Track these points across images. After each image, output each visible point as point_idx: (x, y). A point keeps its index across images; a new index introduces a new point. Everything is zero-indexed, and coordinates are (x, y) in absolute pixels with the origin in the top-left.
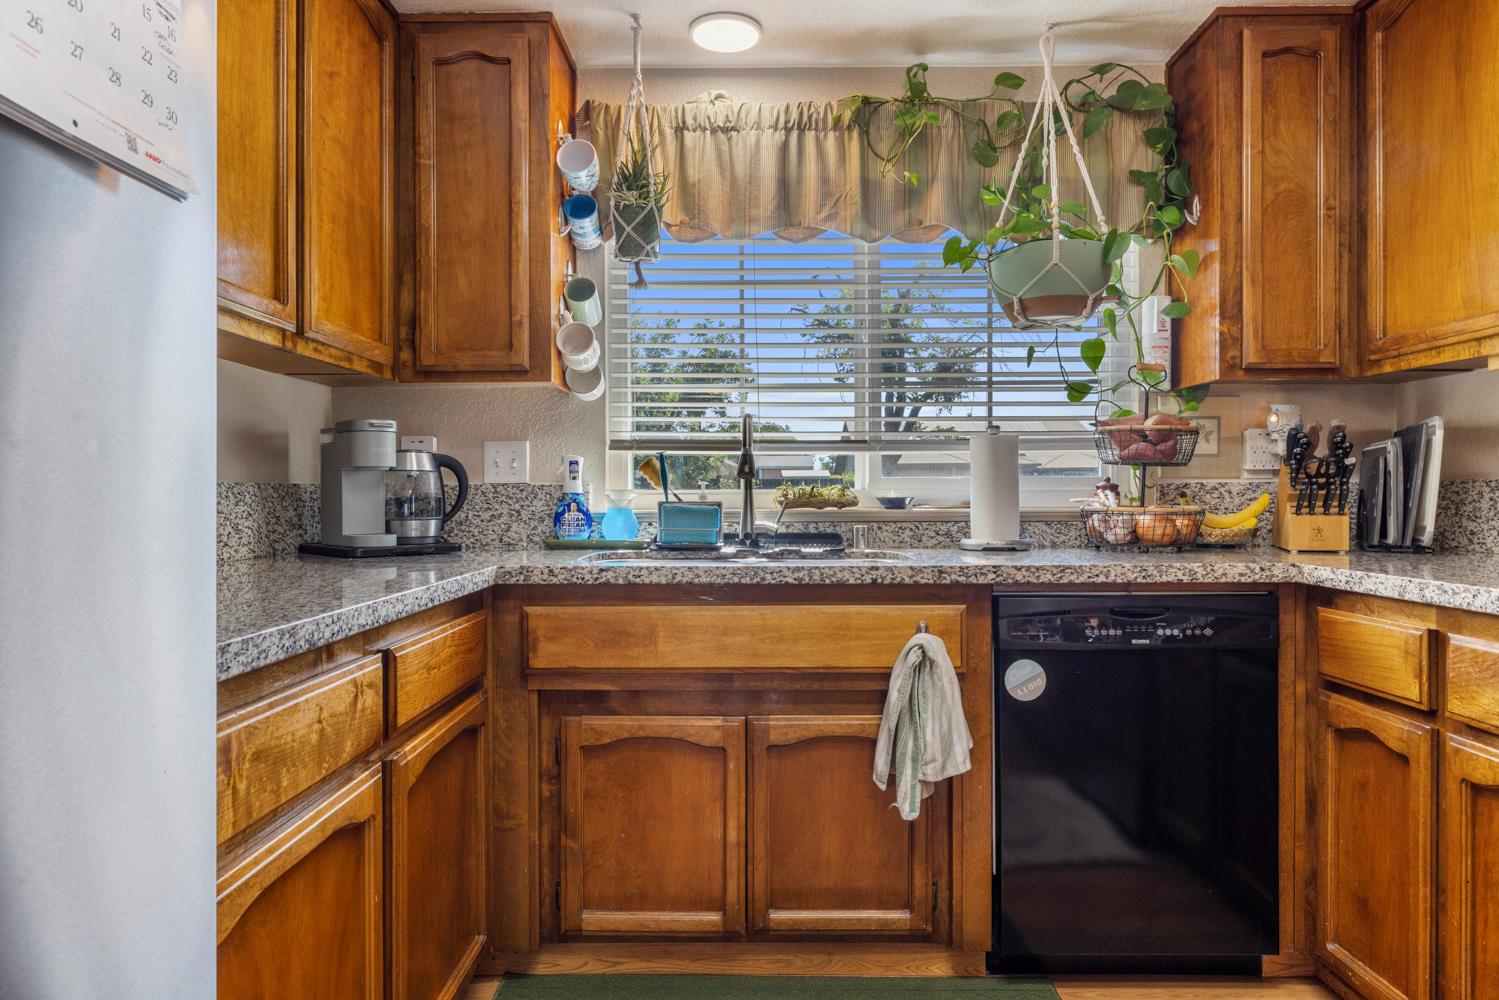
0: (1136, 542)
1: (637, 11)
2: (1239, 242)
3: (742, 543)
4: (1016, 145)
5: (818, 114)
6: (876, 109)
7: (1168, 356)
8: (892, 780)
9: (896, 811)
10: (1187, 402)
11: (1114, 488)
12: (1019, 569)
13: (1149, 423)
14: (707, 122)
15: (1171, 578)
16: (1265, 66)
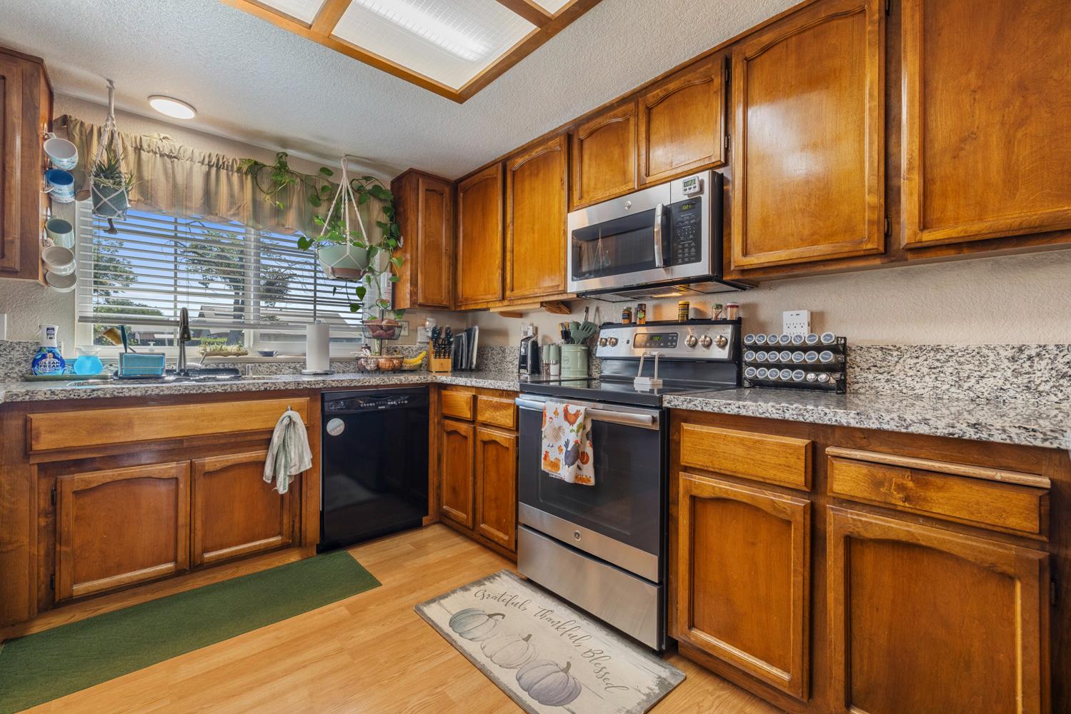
0: (378, 369)
1: (112, 79)
2: (417, 257)
3: (179, 374)
4: (330, 200)
5: (229, 162)
6: (261, 168)
7: (390, 296)
8: (274, 478)
9: (276, 491)
10: (398, 315)
11: (369, 348)
12: (333, 381)
13: (384, 323)
14: (157, 149)
15: (393, 382)
16: (426, 194)
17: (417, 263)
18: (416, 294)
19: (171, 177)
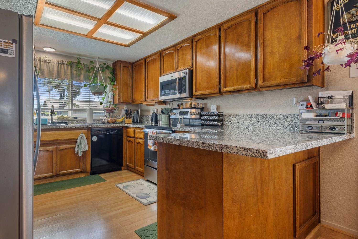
0: (108, 123)
3: (51, 124)
4: (93, 71)
5: (64, 62)
6: (73, 63)
7: (112, 100)
8: (78, 152)
9: (78, 155)
10: (115, 105)
11: (106, 116)
12: (94, 126)
13: (110, 108)
14: (45, 60)
15: (112, 126)
16: (123, 68)
17: (120, 89)
18: (120, 99)
19: (48, 68)
